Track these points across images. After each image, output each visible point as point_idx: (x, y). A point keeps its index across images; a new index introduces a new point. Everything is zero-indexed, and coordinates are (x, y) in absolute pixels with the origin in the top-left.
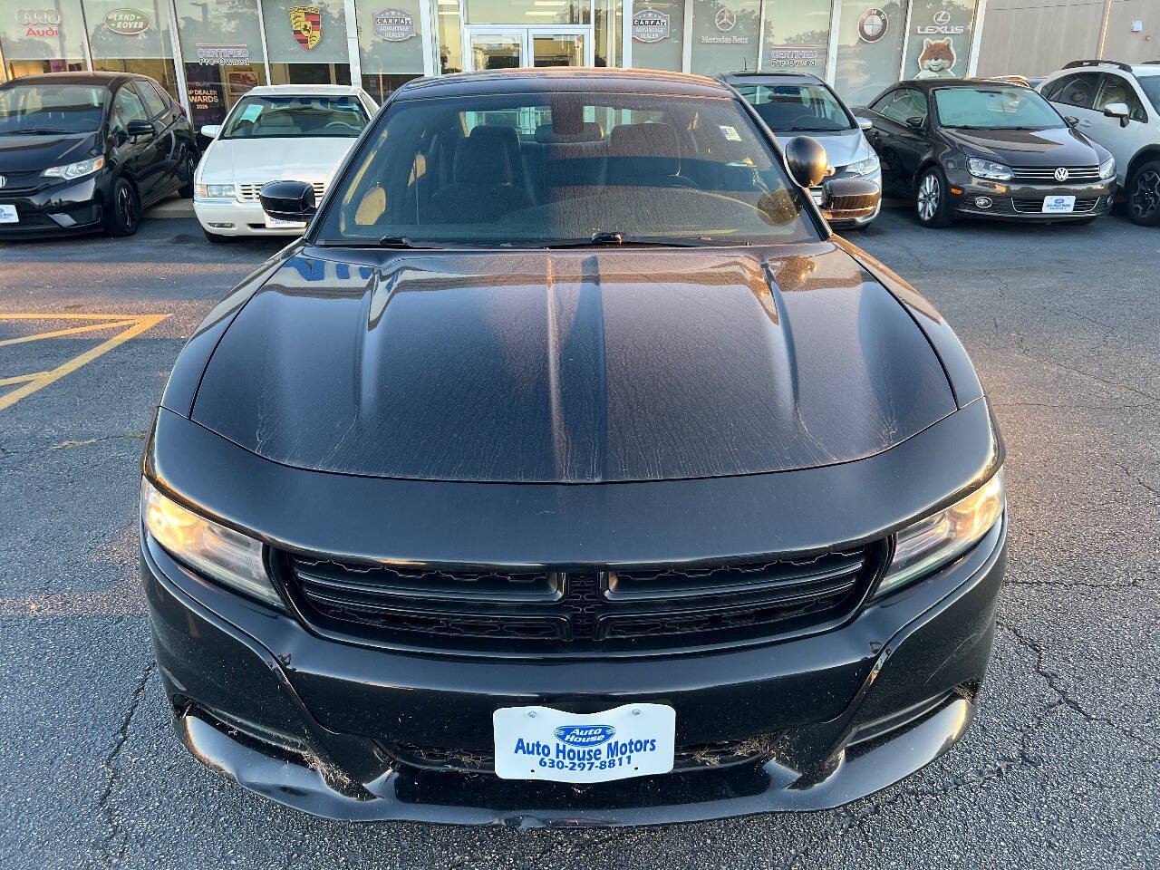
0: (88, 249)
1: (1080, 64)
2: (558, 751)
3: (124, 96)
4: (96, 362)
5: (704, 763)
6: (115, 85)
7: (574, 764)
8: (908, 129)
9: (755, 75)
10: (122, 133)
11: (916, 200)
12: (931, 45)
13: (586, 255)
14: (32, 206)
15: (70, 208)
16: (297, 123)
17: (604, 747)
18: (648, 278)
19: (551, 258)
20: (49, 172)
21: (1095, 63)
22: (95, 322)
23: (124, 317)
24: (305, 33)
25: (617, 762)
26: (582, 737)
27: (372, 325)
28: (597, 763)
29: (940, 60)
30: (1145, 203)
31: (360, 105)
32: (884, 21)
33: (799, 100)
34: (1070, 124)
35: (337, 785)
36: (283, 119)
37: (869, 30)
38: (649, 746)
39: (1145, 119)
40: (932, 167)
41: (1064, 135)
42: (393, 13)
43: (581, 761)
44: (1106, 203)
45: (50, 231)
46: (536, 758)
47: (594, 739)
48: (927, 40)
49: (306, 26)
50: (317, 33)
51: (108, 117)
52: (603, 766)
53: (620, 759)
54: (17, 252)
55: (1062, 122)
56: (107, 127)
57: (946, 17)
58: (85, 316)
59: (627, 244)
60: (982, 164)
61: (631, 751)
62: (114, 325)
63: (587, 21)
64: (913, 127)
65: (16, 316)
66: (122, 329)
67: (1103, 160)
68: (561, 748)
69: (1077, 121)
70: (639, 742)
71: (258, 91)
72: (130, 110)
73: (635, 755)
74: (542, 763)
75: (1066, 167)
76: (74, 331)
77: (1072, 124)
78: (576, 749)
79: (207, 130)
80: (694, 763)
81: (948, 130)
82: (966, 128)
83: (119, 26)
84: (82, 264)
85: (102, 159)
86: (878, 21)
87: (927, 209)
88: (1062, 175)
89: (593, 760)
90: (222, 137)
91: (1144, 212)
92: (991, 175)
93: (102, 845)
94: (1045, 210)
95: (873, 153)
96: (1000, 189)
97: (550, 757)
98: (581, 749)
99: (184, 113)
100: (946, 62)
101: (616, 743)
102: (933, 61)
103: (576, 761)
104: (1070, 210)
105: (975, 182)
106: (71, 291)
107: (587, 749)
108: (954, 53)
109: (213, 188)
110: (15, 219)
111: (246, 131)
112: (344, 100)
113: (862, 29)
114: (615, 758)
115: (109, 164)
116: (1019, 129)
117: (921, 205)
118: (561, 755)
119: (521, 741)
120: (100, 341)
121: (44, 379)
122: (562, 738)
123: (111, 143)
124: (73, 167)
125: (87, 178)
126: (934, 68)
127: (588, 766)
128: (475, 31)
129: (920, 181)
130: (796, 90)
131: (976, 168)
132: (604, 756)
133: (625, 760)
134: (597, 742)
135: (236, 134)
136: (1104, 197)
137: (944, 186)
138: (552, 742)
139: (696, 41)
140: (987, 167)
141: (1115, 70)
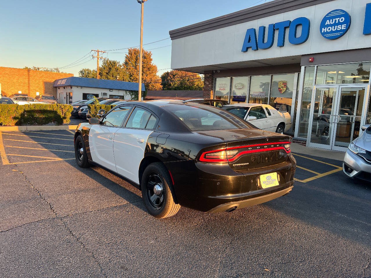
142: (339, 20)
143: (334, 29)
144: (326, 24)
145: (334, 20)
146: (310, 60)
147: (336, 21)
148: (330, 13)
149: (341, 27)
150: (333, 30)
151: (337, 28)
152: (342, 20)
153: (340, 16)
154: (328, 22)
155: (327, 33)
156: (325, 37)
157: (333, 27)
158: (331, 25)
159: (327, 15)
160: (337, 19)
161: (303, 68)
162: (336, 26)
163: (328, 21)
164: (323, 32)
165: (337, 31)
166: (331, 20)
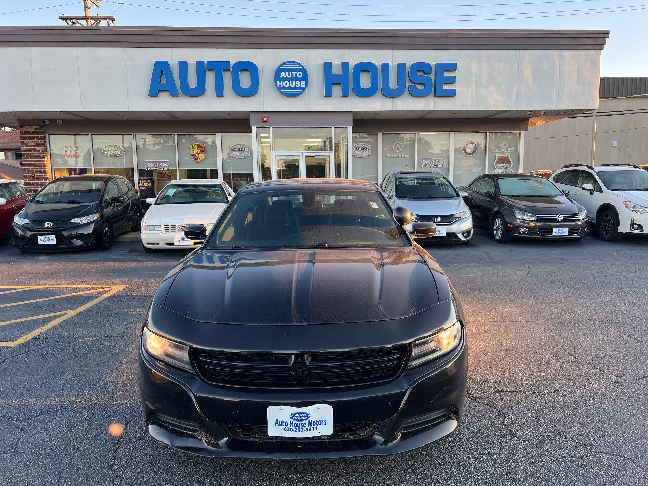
0: (88, 255)
1: (570, 166)
2: (290, 424)
3: (111, 185)
4: (96, 305)
5: (348, 438)
6: (107, 181)
7: (296, 429)
8: (486, 196)
9: (413, 173)
10: (109, 202)
11: (493, 230)
12: (499, 157)
13: (311, 251)
14: (63, 236)
15: (81, 237)
16: (191, 196)
17: (307, 422)
18: (338, 261)
19: (298, 253)
20: (73, 221)
21: (576, 166)
22: (94, 288)
23: (107, 286)
24: (197, 155)
25: (312, 429)
26: (299, 417)
27: (229, 278)
28: (305, 429)
29: (505, 164)
30: (607, 231)
31: (222, 188)
32: (475, 147)
33: (434, 184)
34: (564, 193)
35: (209, 443)
36: (185, 194)
37: (468, 151)
38: (324, 423)
39: (601, 191)
40: (498, 214)
41: (563, 199)
42: (239, 146)
43: (299, 427)
44: (585, 231)
45: (70, 248)
46: (283, 427)
47: (303, 418)
48: (497, 155)
49: (197, 152)
50: (203, 155)
51: (103, 195)
52: (307, 430)
53: (313, 428)
54: (53, 257)
55: (560, 193)
56: (102, 199)
57: (505, 144)
58: (89, 286)
59: (329, 247)
60: (521, 213)
61: (317, 425)
62: (103, 290)
63: (331, 149)
64: (488, 195)
65: (57, 286)
66: (106, 291)
67: (580, 210)
68: (291, 422)
69: (569, 192)
70: (320, 421)
71: (173, 182)
72: (112, 191)
73: (318, 426)
74: (285, 429)
75: (562, 214)
76: (85, 292)
77: (566, 194)
78: (297, 422)
79: (148, 200)
80: (344, 438)
81: (505, 197)
82: (513, 196)
83: (109, 153)
84: (85, 263)
85: (98, 214)
86: (472, 147)
87: (498, 234)
88: (560, 218)
89: (303, 428)
90: (156, 203)
91: (607, 235)
92: (526, 218)
93: (112, 481)
94: (554, 234)
95: (467, 208)
96: (532, 225)
97: (288, 426)
98: (299, 423)
99: (137, 192)
100: (508, 165)
101: (312, 421)
102: (501, 165)
103: (297, 428)
104: (567, 234)
105: (519, 221)
106: (81, 275)
107: (301, 423)
108: (511, 160)
109: (151, 227)
110: (54, 242)
111: (167, 200)
112: (214, 186)
113: (465, 150)
114: (312, 427)
115: (101, 217)
116: (539, 196)
117: (495, 232)
118: (291, 425)
119: (277, 420)
120: (97, 297)
121: (72, 313)
122: (292, 418)
123: (103, 207)
124: (85, 218)
125: (90, 223)
126: (502, 167)
127: (301, 430)
128: (277, 154)
129: (493, 221)
130: (432, 179)
131: (519, 215)
132: (307, 426)
133: (315, 428)
134: (304, 420)
135: (162, 202)
136: (583, 228)
137: (504, 223)
138: (288, 420)
139: (384, 157)
140: (524, 214)
141: (585, 169)
142: (296, 74)
143: (292, 84)
144: (281, 77)
145: (290, 73)
146: (265, 119)
147: (292, 75)
148: (284, 64)
149: (300, 83)
150: (291, 86)
151: (295, 84)
152: (300, 75)
153: (297, 70)
154: (283, 75)
155: (284, 88)
156: (282, 93)
157: (290, 82)
158: (288, 80)
159: (282, 65)
160: (294, 73)
161: (254, 129)
162: (294, 82)
163: (283, 73)
164: (279, 86)
165: (295, 88)
166: (287, 73)
